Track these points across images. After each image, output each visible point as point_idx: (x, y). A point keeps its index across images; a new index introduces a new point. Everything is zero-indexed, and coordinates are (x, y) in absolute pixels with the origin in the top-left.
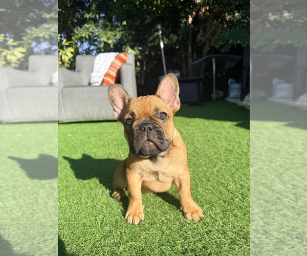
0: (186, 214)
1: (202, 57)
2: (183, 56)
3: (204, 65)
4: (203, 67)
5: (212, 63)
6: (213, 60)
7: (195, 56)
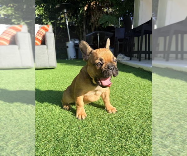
0: (108, 111)
1: (91, 32)
2: (80, 30)
3: (92, 37)
4: (92, 38)
5: (97, 36)
6: (98, 34)
7: (87, 31)
